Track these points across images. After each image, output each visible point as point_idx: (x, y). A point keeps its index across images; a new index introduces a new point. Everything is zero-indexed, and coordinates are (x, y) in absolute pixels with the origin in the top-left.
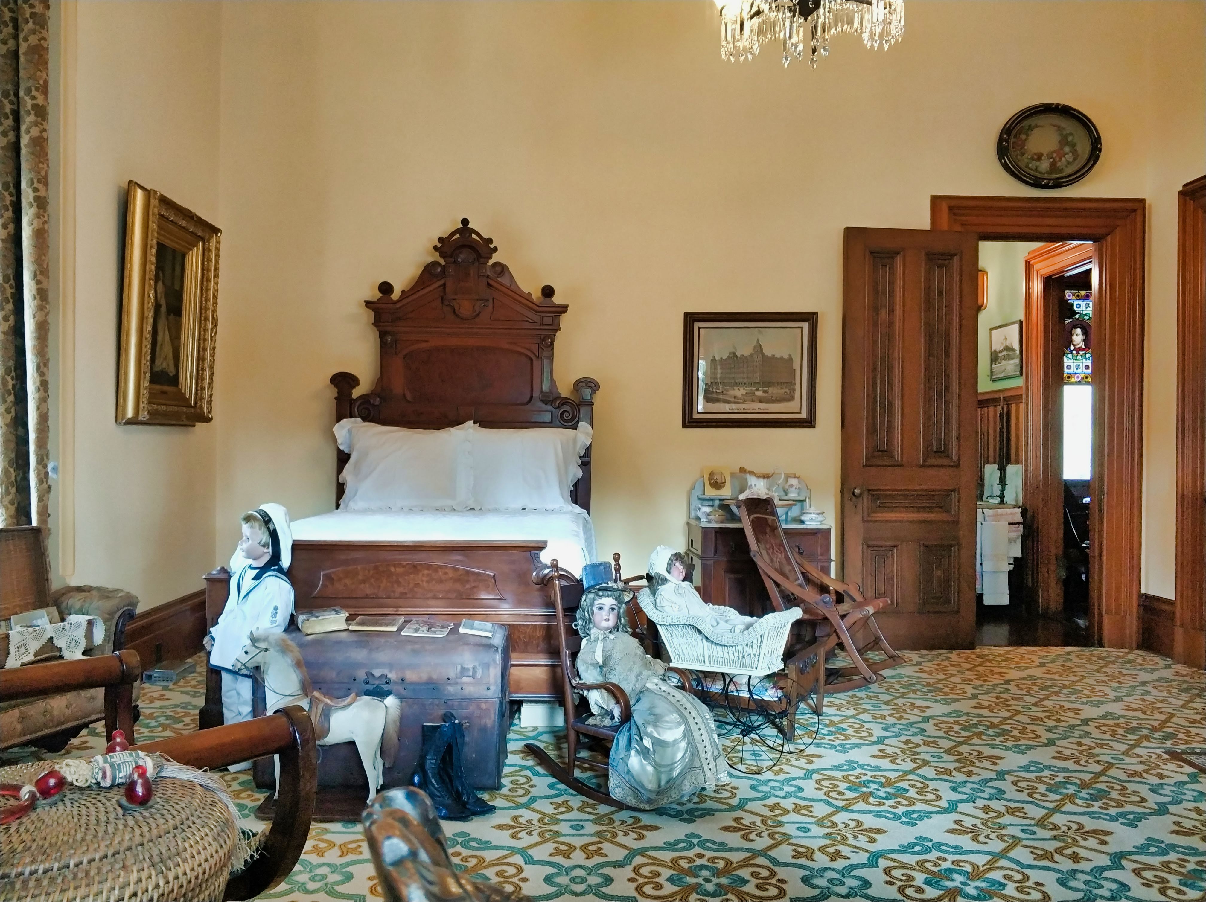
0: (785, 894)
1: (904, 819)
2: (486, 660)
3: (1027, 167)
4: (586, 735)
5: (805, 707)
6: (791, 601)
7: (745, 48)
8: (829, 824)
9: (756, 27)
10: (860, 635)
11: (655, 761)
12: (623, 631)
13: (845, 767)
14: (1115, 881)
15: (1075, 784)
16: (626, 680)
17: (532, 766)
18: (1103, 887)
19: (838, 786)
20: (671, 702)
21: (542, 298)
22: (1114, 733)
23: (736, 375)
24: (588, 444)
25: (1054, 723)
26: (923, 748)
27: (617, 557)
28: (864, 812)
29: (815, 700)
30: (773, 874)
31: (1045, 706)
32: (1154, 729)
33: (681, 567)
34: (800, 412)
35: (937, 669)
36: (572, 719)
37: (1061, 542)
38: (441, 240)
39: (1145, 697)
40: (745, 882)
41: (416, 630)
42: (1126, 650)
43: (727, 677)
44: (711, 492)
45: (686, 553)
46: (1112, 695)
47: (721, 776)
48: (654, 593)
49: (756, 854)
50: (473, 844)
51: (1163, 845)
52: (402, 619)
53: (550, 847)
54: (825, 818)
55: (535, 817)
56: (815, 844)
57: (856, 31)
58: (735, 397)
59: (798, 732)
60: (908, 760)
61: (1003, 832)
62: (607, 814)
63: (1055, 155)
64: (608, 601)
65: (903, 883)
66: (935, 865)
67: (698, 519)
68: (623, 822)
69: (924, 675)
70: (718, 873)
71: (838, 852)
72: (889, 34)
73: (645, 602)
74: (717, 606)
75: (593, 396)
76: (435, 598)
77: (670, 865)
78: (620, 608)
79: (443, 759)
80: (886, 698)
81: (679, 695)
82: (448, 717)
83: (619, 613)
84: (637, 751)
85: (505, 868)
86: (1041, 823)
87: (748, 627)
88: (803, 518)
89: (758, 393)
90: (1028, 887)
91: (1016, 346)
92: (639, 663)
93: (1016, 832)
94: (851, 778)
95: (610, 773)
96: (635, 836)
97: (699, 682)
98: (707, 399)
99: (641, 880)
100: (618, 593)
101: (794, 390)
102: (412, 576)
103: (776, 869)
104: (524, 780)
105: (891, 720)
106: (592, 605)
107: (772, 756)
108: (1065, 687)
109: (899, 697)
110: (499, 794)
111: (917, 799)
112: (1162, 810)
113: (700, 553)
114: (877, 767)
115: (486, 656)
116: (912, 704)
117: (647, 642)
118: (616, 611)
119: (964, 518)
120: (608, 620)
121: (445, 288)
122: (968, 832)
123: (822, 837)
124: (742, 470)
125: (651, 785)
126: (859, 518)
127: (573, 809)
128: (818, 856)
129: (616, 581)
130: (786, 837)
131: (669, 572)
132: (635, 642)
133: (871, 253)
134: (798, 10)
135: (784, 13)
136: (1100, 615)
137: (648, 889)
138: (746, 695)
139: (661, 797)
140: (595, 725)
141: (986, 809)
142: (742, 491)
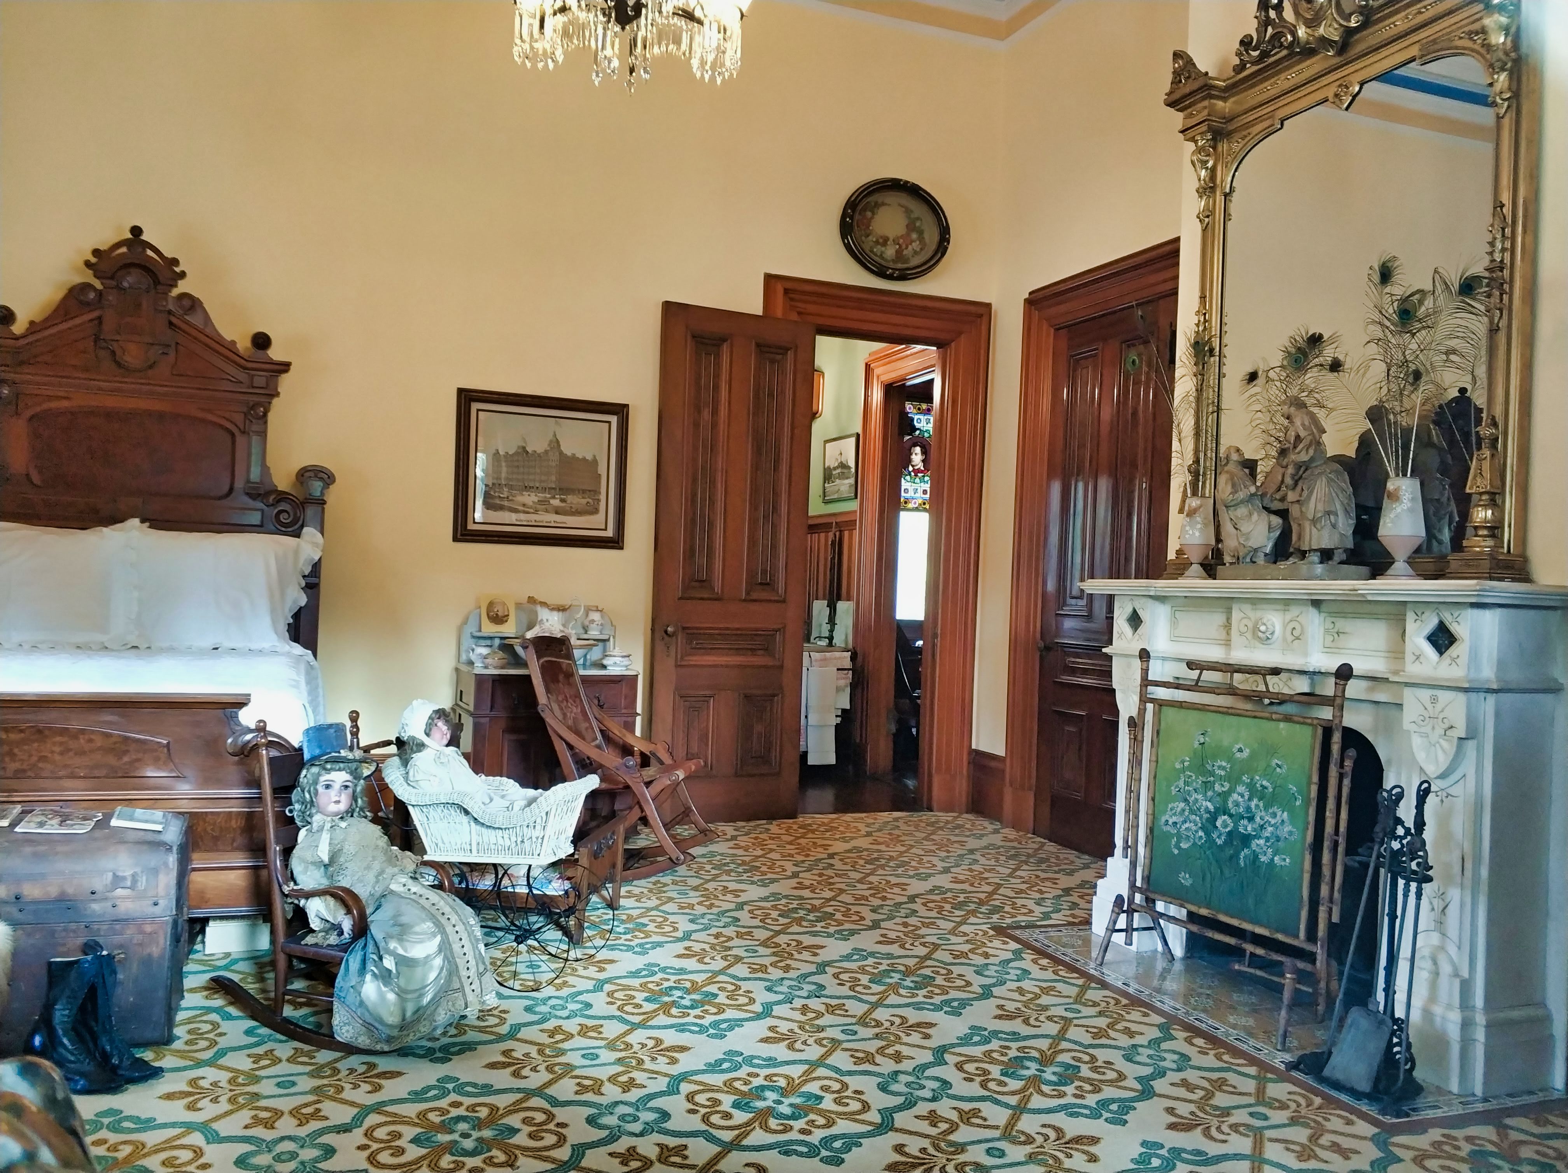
0: (565, 1140)
1: (711, 1031)
2: (153, 864)
3: (872, 251)
4: (301, 959)
5: (598, 900)
6: (585, 767)
7: (545, 51)
8: (623, 1047)
9: (560, 27)
10: (667, 806)
11: (399, 987)
12: (360, 816)
13: (644, 973)
14: (937, 1079)
15: (899, 972)
16: (362, 881)
17: (221, 1007)
18: (924, 1087)
19: (634, 998)
20: (423, 907)
21: (253, 350)
22: (941, 909)
23: (526, 477)
24: (317, 558)
25: (880, 902)
26: (736, 942)
27: (354, 717)
28: (665, 1027)
29: (610, 890)
30: (551, 1116)
31: (871, 883)
32: (981, 903)
33: (445, 728)
34: (606, 529)
35: (753, 844)
36: (281, 938)
37: (892, 693)
38: (96, 252)
39: (973, 867)
40: (515, 1131)
41: (41, 824)
42: (955, 814)
43: (500, 869)
44: (489, 629)
45: (453, 709)
46: (940, 865)
47: (488, 997)
48: (405, 763)
49: (530, 1093)
50: (126, 1124)
51: (986, 1033)
52: (18, 808)
53: (245, 1116)
54: (618, 1038)
55: (223, 1077)
56: (603, 1073)
57: (684, 54)
58: (524, 505)
59: (588, 933)
60: (718, 957)
61: (822, 1035)
62: (330, 1063)
63: (901, 241)
64: (340, 777)
65: (708, 1110)
66: (745, 1084)
67: (471, 663)
68: (352, 1071)
69: (740, 852)
70: (479, 1124)
71: (632, 1079)
72: (723, 65)
73: (393, 776)
74: (491, 778)
75: (325, 491)
76: (73, 776)
77: (417, 1121)
78: (356, 786)
79: (82, 1009)
80: (695, 882)
81: (435, 896)
82: (90, 947)
83: (354, 792)
84: (374, 975)
85: (175, 1153)
86: (863, 1021)
87: (531, 802)
88: (605, 662)
89: (552, 501)
90: (847, 1097)
91: (852, 464)
92: (382, 857)
93: (835, 1033)
94: (650, 986)
95: (335, 1007)
96: (368, 1088)
97: (463, 877)
98: (489, 505)
99: (375, 1146)
100: (354, 766)
101: (599, 500)
102: (36, 745)
103: (555, 1110)
104: (209, 1027)
105: (700, 910)
106: (316, 782)
107: (554, 966)
108: (891, 858)
109: (710, 881)
110: (169, 1050)
111: (727, 1005)
112: (986, 993)
113: (471, 708)
114: (681, 969)
115: (153, 859)
116: (726, 888)
117: (394, 829)
118: (350, 790)
119: (788, 663)
120: (338, 802)
121: (100, 323)
122: (784, 1040)
123: (613, 1064)
124: (532, 600)
125: (392, 1019)
126: (671, 662)
127: (280, 1061)
128: (608, 1088)
129: (351, 749)
130: (569, 1068)
131: (428, 735)
132: (376, 830)
133: (694, 337)
134: (613, 15)
135: (596, 15)
136: (930, 775)
137: (384, 1157)
138: (525, 890)
139: (405, 1033)
140: (316, 945)
141: (804, 1009)
142: (530, 628)
